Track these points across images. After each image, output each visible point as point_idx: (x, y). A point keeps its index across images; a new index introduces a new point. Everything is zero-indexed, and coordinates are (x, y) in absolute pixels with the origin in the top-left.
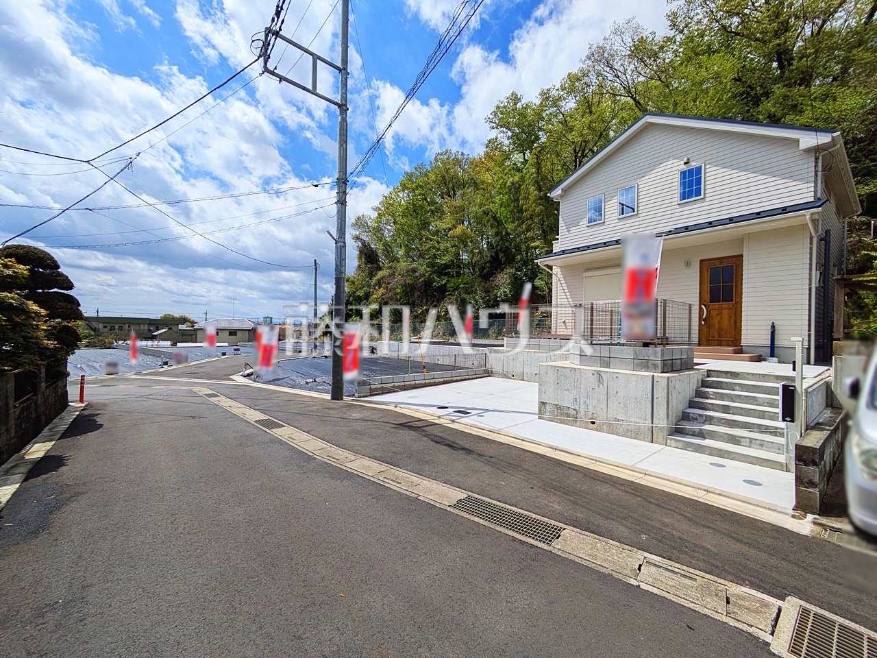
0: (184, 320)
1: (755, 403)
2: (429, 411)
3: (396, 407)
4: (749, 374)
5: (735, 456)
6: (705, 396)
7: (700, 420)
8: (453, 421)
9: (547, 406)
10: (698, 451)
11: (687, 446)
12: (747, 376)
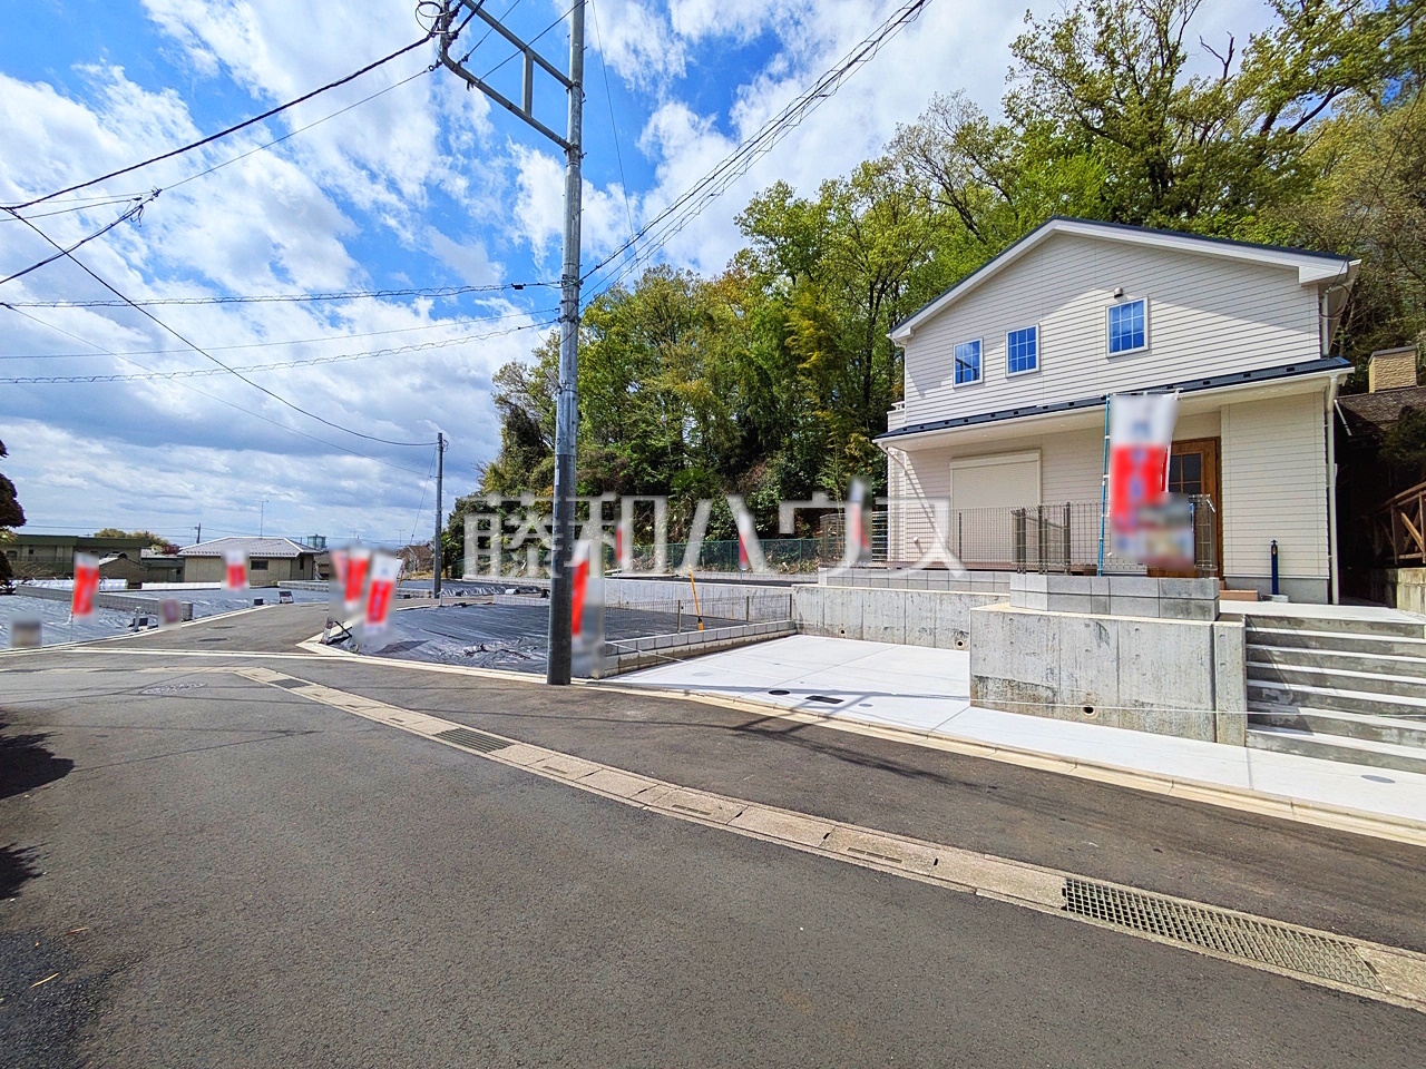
0: (147, 541)
1: (1360, 668)
2: (757, 699)
3: (687, 693)
4: (1321, 620)
5: (1390, 760)
6: (1266, 659)
7: (1283, 699)
8: (827, 717)
9: (990, 684)
10: (1313, 754)
11: (1289, 747)
12: (1317, 624)
